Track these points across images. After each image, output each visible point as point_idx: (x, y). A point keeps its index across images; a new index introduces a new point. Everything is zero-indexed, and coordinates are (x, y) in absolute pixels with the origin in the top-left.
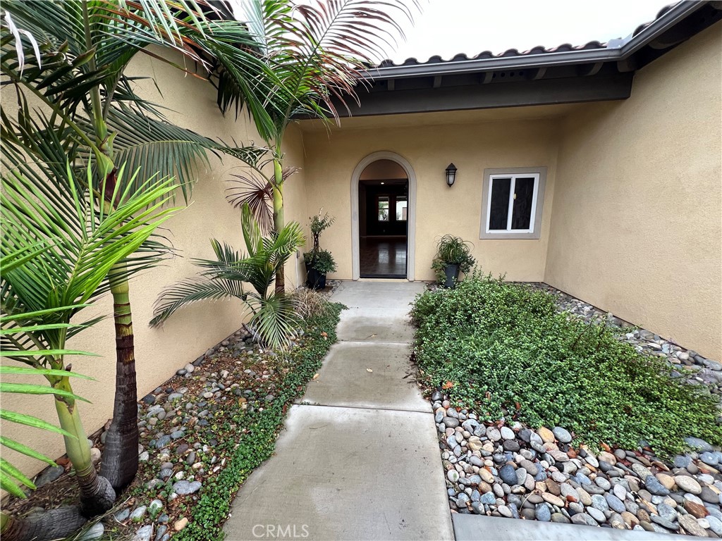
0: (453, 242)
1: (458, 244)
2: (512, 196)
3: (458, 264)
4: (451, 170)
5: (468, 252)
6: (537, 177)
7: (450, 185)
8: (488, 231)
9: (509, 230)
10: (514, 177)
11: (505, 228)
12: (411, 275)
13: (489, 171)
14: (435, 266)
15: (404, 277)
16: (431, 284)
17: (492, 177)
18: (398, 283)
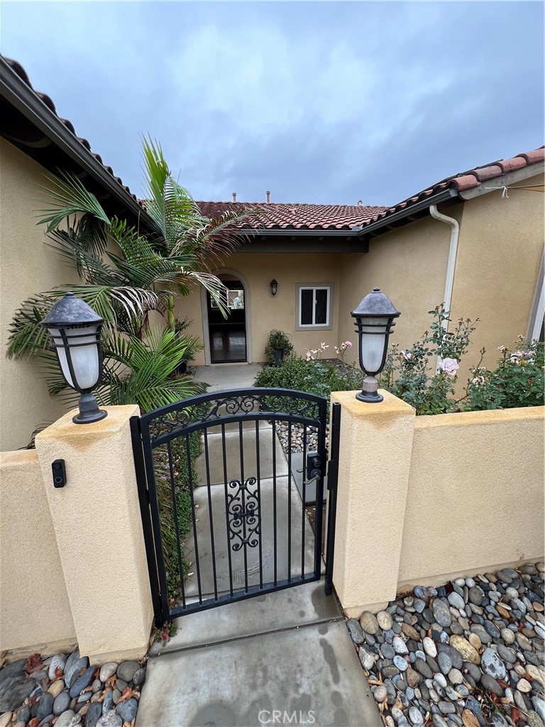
0: (278, 334)
1: (281, 336)
2: (315, 302)
3: (282, 350)
4: (274, 284)
5: (288, 341)
6: (328, 289)
7: (274, 294)
8: (300, 325)
9: (314, 325)
10: (315, 289)
11: (312, 323)
12: (250, 359)
13: (299, 284)
14: (267, 352)
15: (245, 360)
16: (265, 364)
17: (301, 289)
18: (240, 366)
